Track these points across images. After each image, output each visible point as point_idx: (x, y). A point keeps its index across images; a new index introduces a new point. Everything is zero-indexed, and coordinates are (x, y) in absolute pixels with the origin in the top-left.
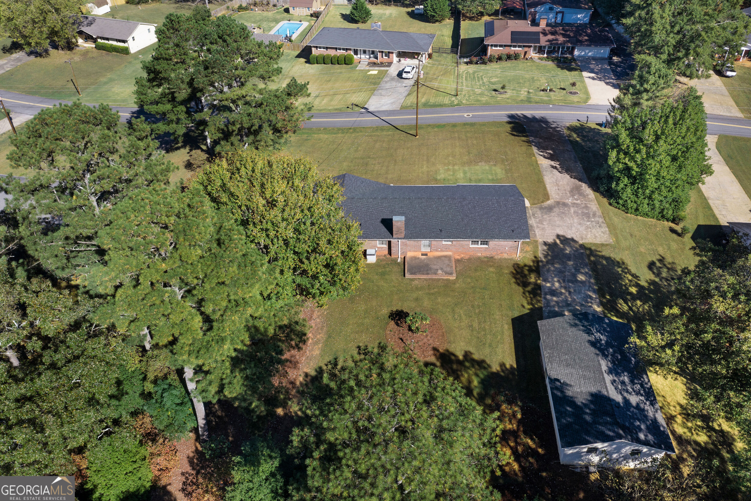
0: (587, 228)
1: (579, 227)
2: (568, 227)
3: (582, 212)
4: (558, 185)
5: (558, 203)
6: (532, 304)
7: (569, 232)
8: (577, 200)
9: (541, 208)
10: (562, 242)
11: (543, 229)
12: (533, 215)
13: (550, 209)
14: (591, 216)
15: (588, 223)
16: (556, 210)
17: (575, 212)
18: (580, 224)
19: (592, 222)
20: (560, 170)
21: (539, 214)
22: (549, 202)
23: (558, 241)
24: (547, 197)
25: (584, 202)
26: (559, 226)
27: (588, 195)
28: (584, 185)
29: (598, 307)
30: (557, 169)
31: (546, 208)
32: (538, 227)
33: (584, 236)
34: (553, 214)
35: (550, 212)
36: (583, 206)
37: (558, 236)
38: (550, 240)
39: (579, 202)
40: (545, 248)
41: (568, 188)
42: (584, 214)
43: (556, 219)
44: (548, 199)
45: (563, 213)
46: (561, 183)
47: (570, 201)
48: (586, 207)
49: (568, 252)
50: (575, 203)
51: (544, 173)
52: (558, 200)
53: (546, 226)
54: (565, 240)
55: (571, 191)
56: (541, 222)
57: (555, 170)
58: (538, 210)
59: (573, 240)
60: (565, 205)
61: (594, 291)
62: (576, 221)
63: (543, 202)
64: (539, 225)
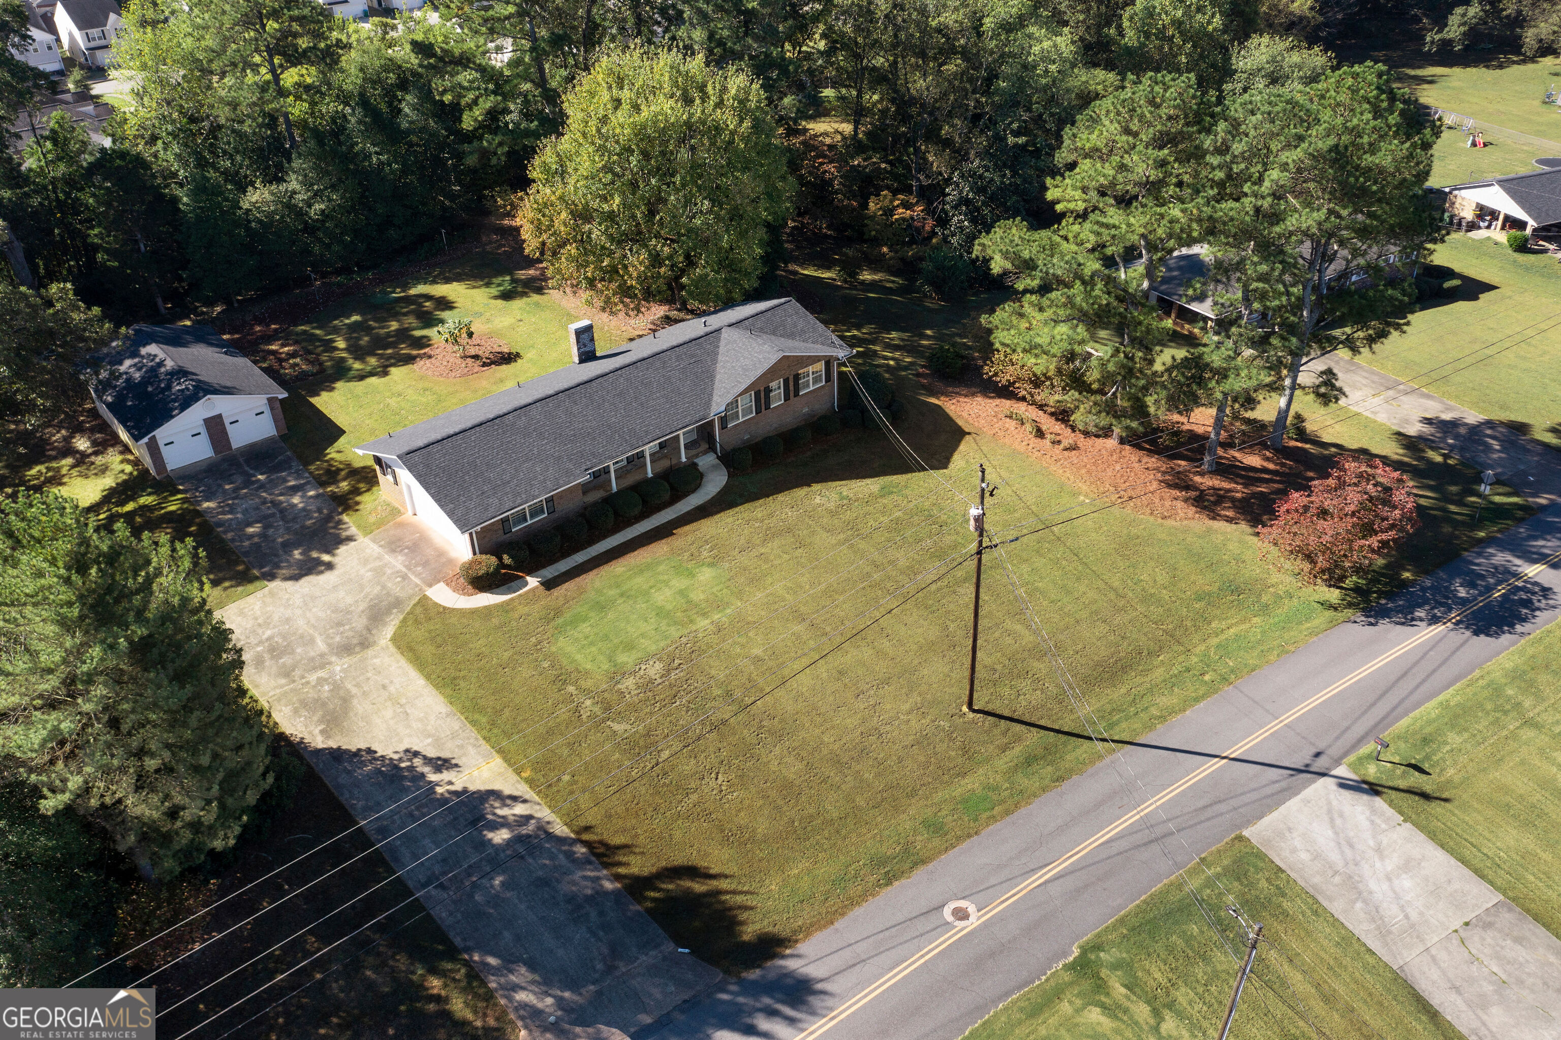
0: (267, 624)
1: (288, 613)
2: (313, 598)
3: (293, 652)
4: (394, 700)
5: (365, 644)
6: (327, 461)
7: (306, 590)
8: (321, 681)
9: (397, 603)
10: (319, 562)
11: (366, 562)
12: (405, 577)
13: (377, 615)
14: (266, 656)
15: (268, 633)
16: (360, 623)
17: (312, 641)
18: (288, 620)
19: (261, 642)
20: (417, 762)
21: (395, 588)
22: (389, 631)
23: (326, 558)
24: (403, 644)
25: (298, 685)
26: (335, 588)
27: (296, 711)
28: (319, 742)
29: (208, 508)
30: (428, 761)
31: (388, 611)
32: (379, 558)
33: (268, 600)
34: (362, 606)
35: (371, 607)
36: (297, 673)
37: (330, 566)
38: (342, 550)
39: (313, 678)
40: (344, 534)
41: (360, 706)
42: (288, 650)
43: (349, 600)
44: (395, 639)
45: (340, 624)
46: (388, 713)
47: (339, 666)
48: (287, 673)
49: (296, 552)
50: (322, 666)
51: (456, 725)
52: (370, 652)
53: (362, 572)
54: (311, 567)
55: (346, 700)
56: (379, 572)
57: (432, 753)
58: (402, 595)
59: (296, 578)
60: (346, 649)
61: (220, 524)
62: (301, 622)
63: (404, 621)
64: (378, 563)
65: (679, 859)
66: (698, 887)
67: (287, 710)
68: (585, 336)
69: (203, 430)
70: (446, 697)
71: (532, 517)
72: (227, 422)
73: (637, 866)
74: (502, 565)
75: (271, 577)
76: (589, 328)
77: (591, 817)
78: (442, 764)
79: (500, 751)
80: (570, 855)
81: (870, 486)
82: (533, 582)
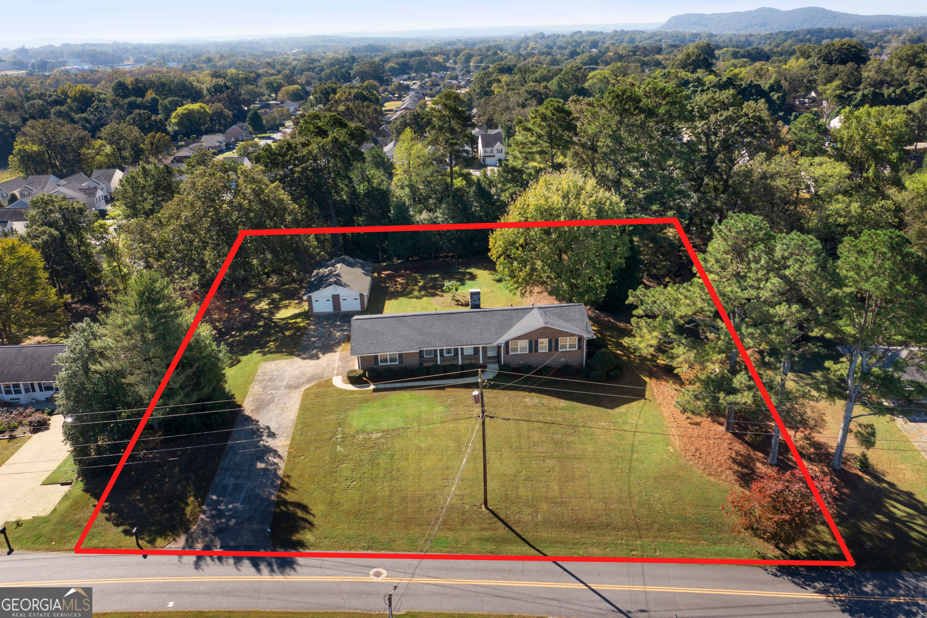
1: (288, 369)
2: (301, 367)
3: (274, 382)
4: (283, 409)
5: (296, 388)
7: (302, 364)
8: (271, 394)
9: (321, 377)
10: (317, 356)
11: (330, 361)
12: (334, 370)
13: (311, 379)
14: (266, 380)
15: (276, 373)
16: (303, 380)
17: (283, 380)
18: (285, 371)
19: (270, 375)
20: (266, 431)
21: (327, 372)
22: (308, 386)
23: (321, 355)
24: (307, 392)
25: (263, 392)
26: (312, 366)
27: (253, 400)
28: (247, 412)
29: (311, 328)
30: (269, 432)
31: (315, 379)
32: (334, 361)
33: (287, 363)
34: (310, 375)
35: (312, 376)
36: (268, 389)
37: (318, 358)
38: (328, 354)
39: (270, 392)
40: (336, 350)
41: (271, 407)
42: (274, 380)
43: (309, 372)
44: (306, 389)
45: (297, 378)
46: (276, 412)
47: (281, 391)
48: (265, 387)
49: (315, 350)
50: (276, 389)
51: (291, 424)
52: (295, 391)
53: (325, 364)
54: (312, 357)
55: (270, 403)
56: (329, 365)
57: (273, 430)
58: (326, 375)
59: (305, 359)
60: (290, 387)
61: (307, 334)
62: (288, 373)
63: (316, 384)
64: (332, 362)
65: (305, 502)
66: (300, 514)
67: (251, 399)
68: (475, 296)
69: (331, 299)
70: (299, 414)
71: (391, 361)
72: (341, 299)
73: (290, 496)
74: (364, 375)
75: (298, 356)
76: (478, 294)
77: (294, 474)
78: (272, 435)
79: (293, 439)
80: (273, 482)
81: (562, 403)
82: (372, 387)
